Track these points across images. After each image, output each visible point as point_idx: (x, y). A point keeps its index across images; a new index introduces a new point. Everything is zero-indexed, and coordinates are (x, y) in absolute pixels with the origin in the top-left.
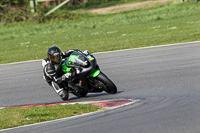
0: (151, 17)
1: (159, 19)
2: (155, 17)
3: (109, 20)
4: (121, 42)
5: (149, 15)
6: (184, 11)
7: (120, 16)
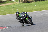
1: (14, 7)
3: (2, 8)
4: (5, 13)
5: (12, 6)
6: (20, 6)
7: (4, 7)
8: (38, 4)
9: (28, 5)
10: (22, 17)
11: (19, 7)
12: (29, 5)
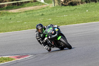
0: (38, 14)
1: (42, 15)
2: (41, 14)
3: (18, 16)
4: (24, 26)
5: (38, 13)
6: (55, 11)
7: (23, 14)
8: (93, 7)
9: (71, 11)
10: (51, 34)
11: (54, 14)
12: (74, 9)
